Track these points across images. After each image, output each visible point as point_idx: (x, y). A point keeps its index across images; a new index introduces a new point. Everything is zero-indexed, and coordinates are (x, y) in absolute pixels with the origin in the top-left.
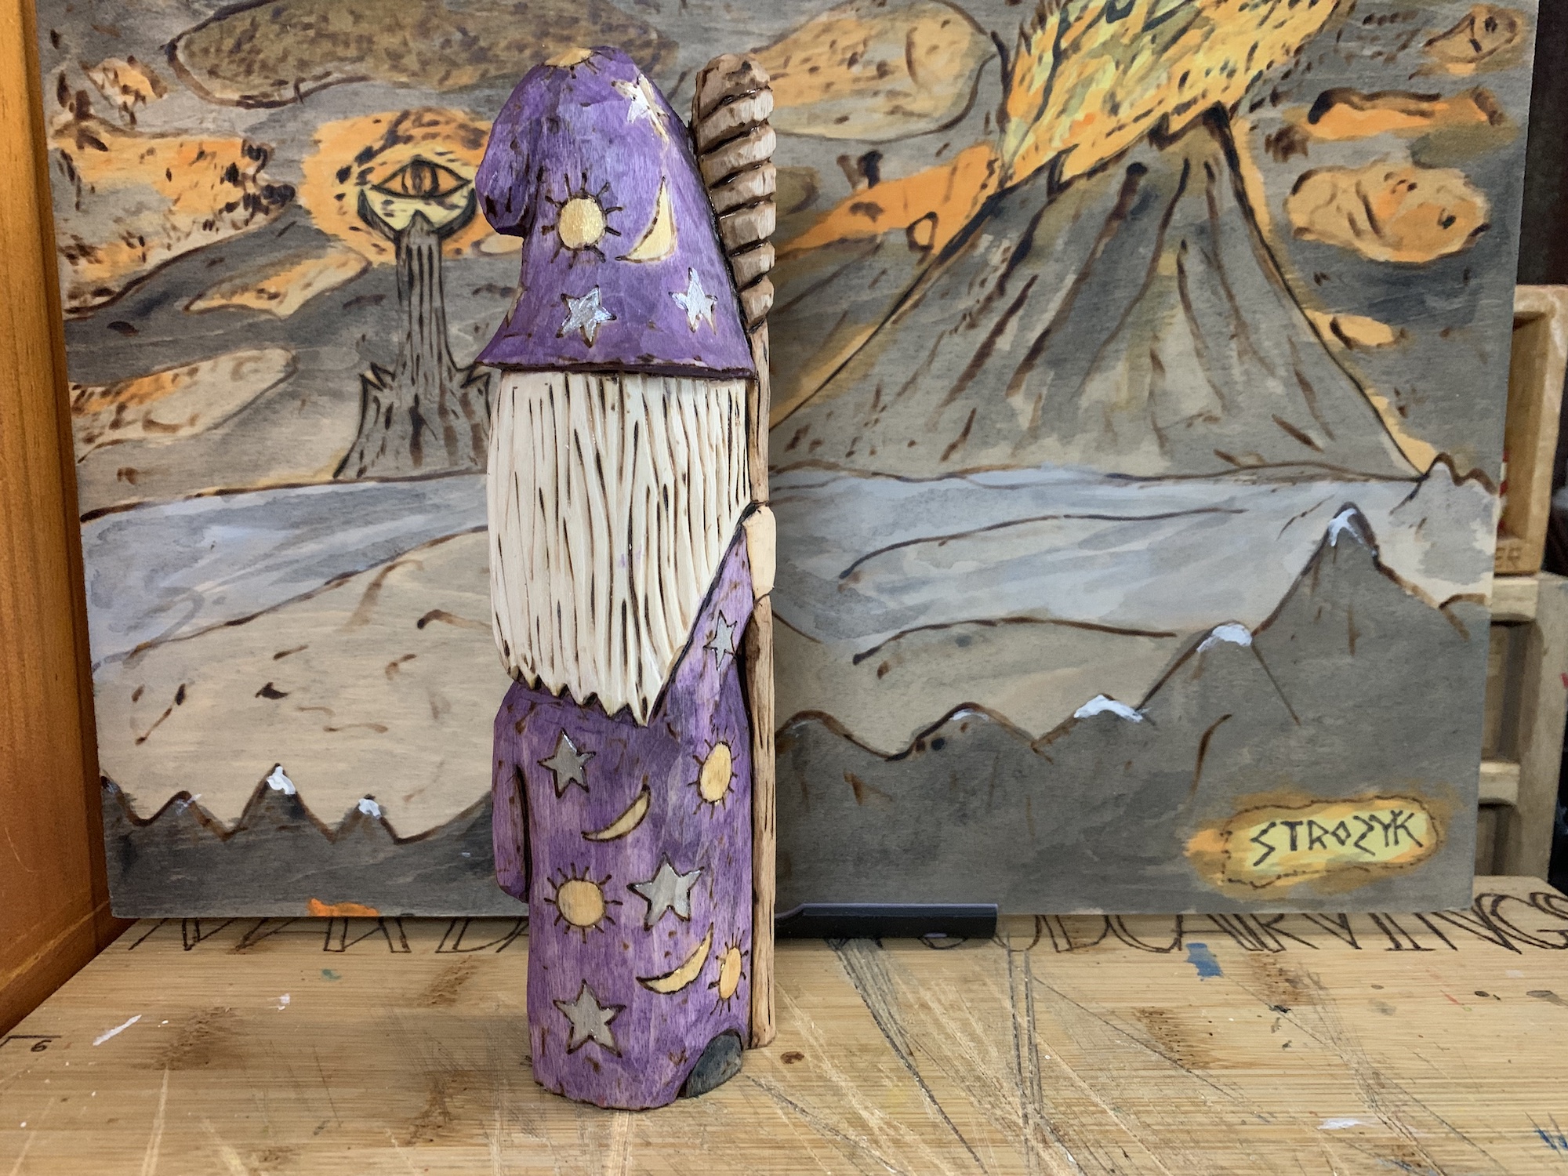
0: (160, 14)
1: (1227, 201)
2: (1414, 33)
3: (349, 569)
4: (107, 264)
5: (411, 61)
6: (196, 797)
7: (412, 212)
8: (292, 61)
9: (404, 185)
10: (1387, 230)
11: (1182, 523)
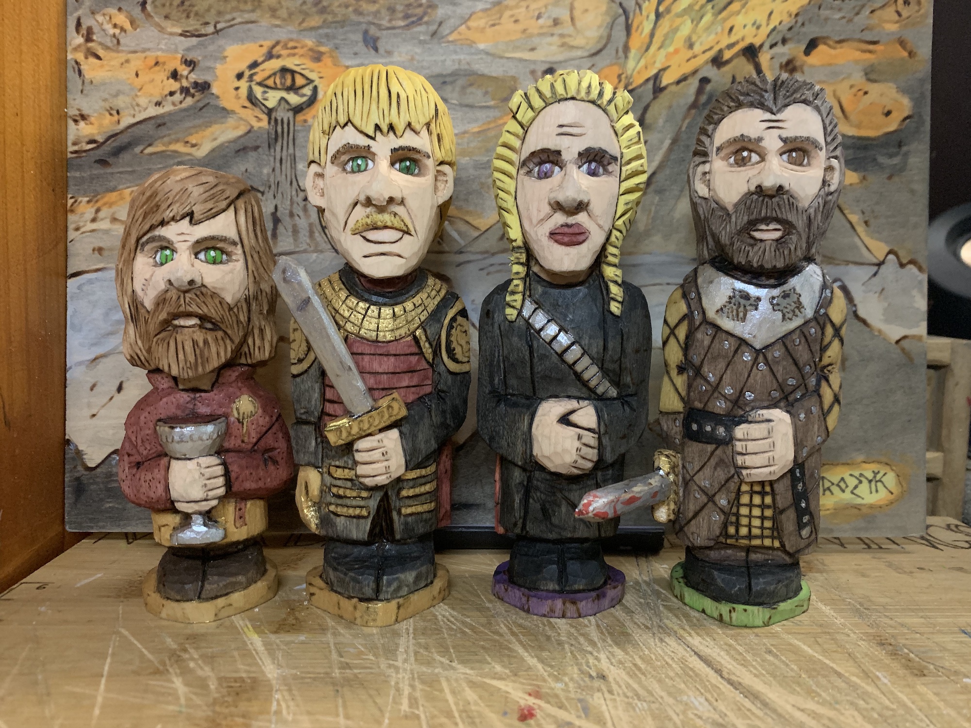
2: (863, 6)
4: (96, 125)
5: (283, 13)
7: (278, 98)
8: (213, 11)
9: (275, 83)
10: (853, 117)
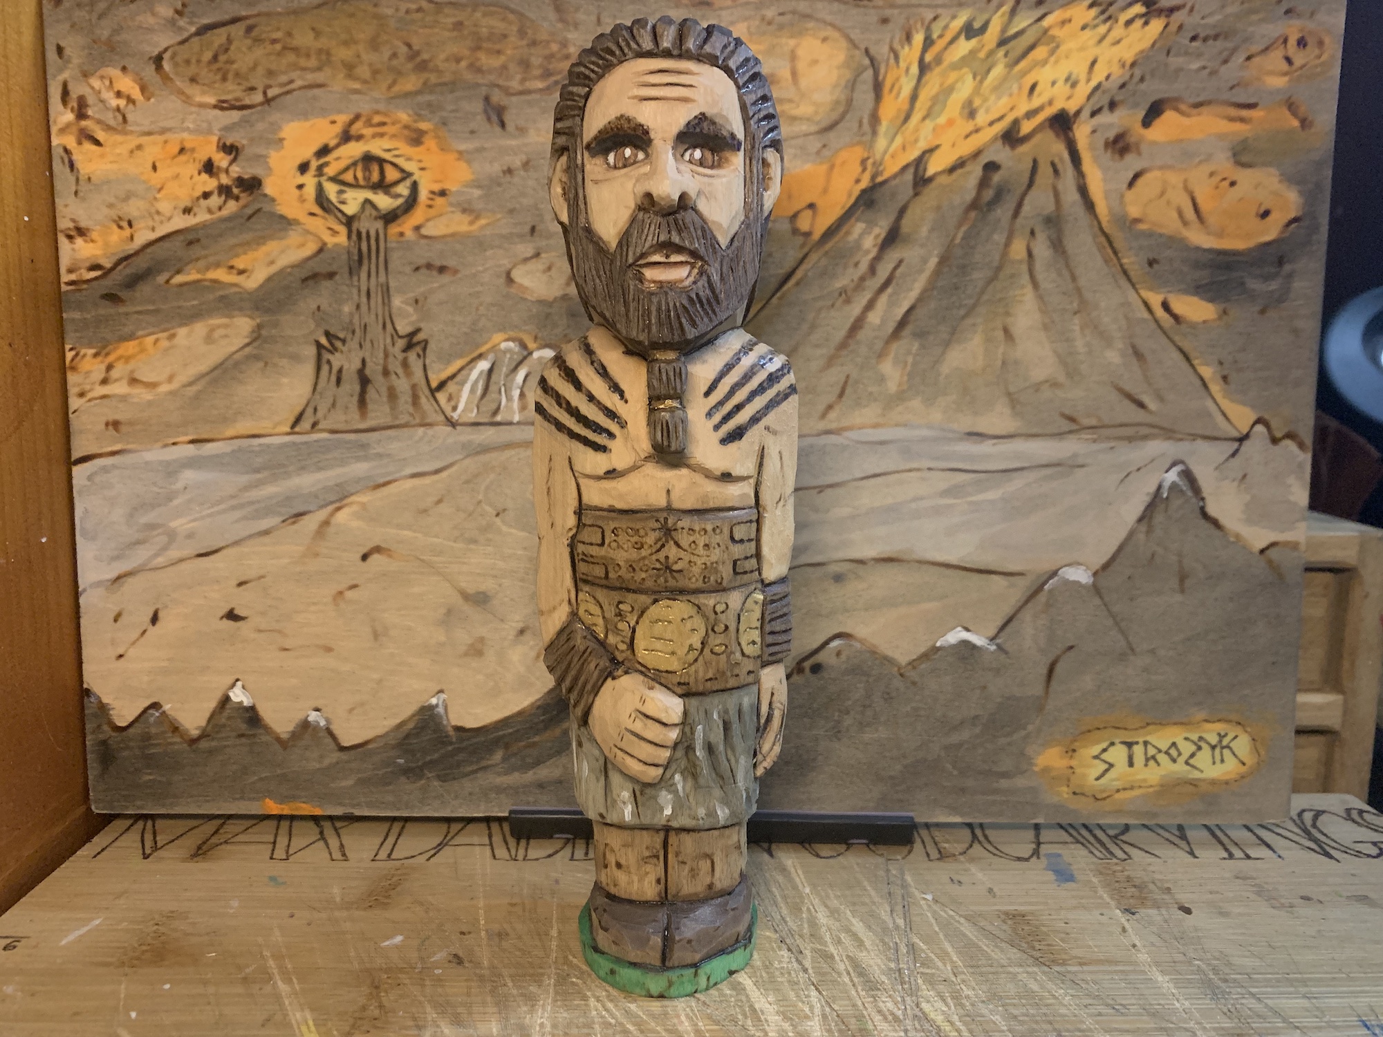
0: (150, 30)
1: (1071, 196)
2: (1234, 50)
3: (301, 509)
4: (100, 243)
5: (364, 71)
6: (167, 707)
7: (361, 200)
8: (260, 70)
9: (355, 177)
10: (1212, 220)
11: (1031, 476)
